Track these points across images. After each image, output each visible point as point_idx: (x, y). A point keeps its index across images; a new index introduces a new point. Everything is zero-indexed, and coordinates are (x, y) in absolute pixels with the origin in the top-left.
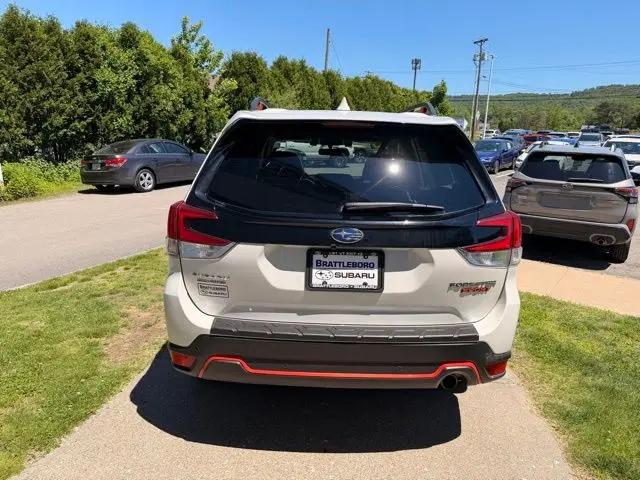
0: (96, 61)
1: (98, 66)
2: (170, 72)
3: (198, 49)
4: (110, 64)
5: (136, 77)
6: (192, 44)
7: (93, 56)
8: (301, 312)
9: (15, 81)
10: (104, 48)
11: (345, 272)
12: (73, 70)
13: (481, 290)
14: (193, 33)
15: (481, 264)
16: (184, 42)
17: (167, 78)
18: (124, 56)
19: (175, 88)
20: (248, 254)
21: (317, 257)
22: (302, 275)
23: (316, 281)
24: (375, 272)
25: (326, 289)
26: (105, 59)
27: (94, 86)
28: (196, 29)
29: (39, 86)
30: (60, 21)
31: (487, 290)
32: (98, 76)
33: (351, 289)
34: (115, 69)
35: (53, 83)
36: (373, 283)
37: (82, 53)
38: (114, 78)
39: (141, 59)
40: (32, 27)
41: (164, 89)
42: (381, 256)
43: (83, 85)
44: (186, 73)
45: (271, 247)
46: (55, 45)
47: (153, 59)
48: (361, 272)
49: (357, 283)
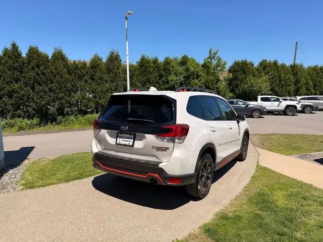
0: (169, 72)
1: (170, 74)
2: (199, 74)
3: (216, 62)
4: (174, 73)
5: (184, 77)
6: (213, 60)
7: (169, 70)
8: (116, 151)
9: (140, 82)
10: (173, 67)
11: (125, 140)
12: (161, 76)
13: (163, 150)
14: (214, 55)
15: (163, 140)
16: (209, 60)
17: (198, 77)
18: (181, 69)
19: (201, 80)
20: (104, 132)
21: (119, 134)
22: (115, 139)
23: (118, 142)
24: (132, 140)
25: (120, 144)
26: (173, 71)
27: (167, 82)
28: (215, 54)
29: (148, 83)
30: (159, 59)
31: (166, 150)
32: (169, 78)
33: (125, 145)
34: (176, 75)
35: (153, 82)
36: (131, 144)
37: (165, 70)
38: (175, 78)
39: (187, 70)
40: (148, 62)
41: (196, 81)
42: (135, 135)
43: (164, 82)
44: (208, 74)
45: (109, 131)
46: (156, 68)
47: (192, 69)
48: (128, 140)
49: (127, 143)
